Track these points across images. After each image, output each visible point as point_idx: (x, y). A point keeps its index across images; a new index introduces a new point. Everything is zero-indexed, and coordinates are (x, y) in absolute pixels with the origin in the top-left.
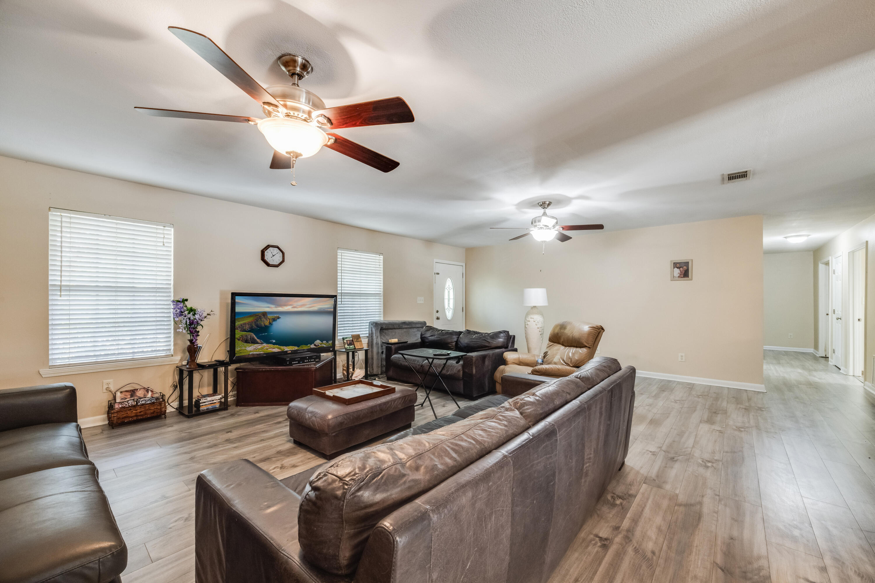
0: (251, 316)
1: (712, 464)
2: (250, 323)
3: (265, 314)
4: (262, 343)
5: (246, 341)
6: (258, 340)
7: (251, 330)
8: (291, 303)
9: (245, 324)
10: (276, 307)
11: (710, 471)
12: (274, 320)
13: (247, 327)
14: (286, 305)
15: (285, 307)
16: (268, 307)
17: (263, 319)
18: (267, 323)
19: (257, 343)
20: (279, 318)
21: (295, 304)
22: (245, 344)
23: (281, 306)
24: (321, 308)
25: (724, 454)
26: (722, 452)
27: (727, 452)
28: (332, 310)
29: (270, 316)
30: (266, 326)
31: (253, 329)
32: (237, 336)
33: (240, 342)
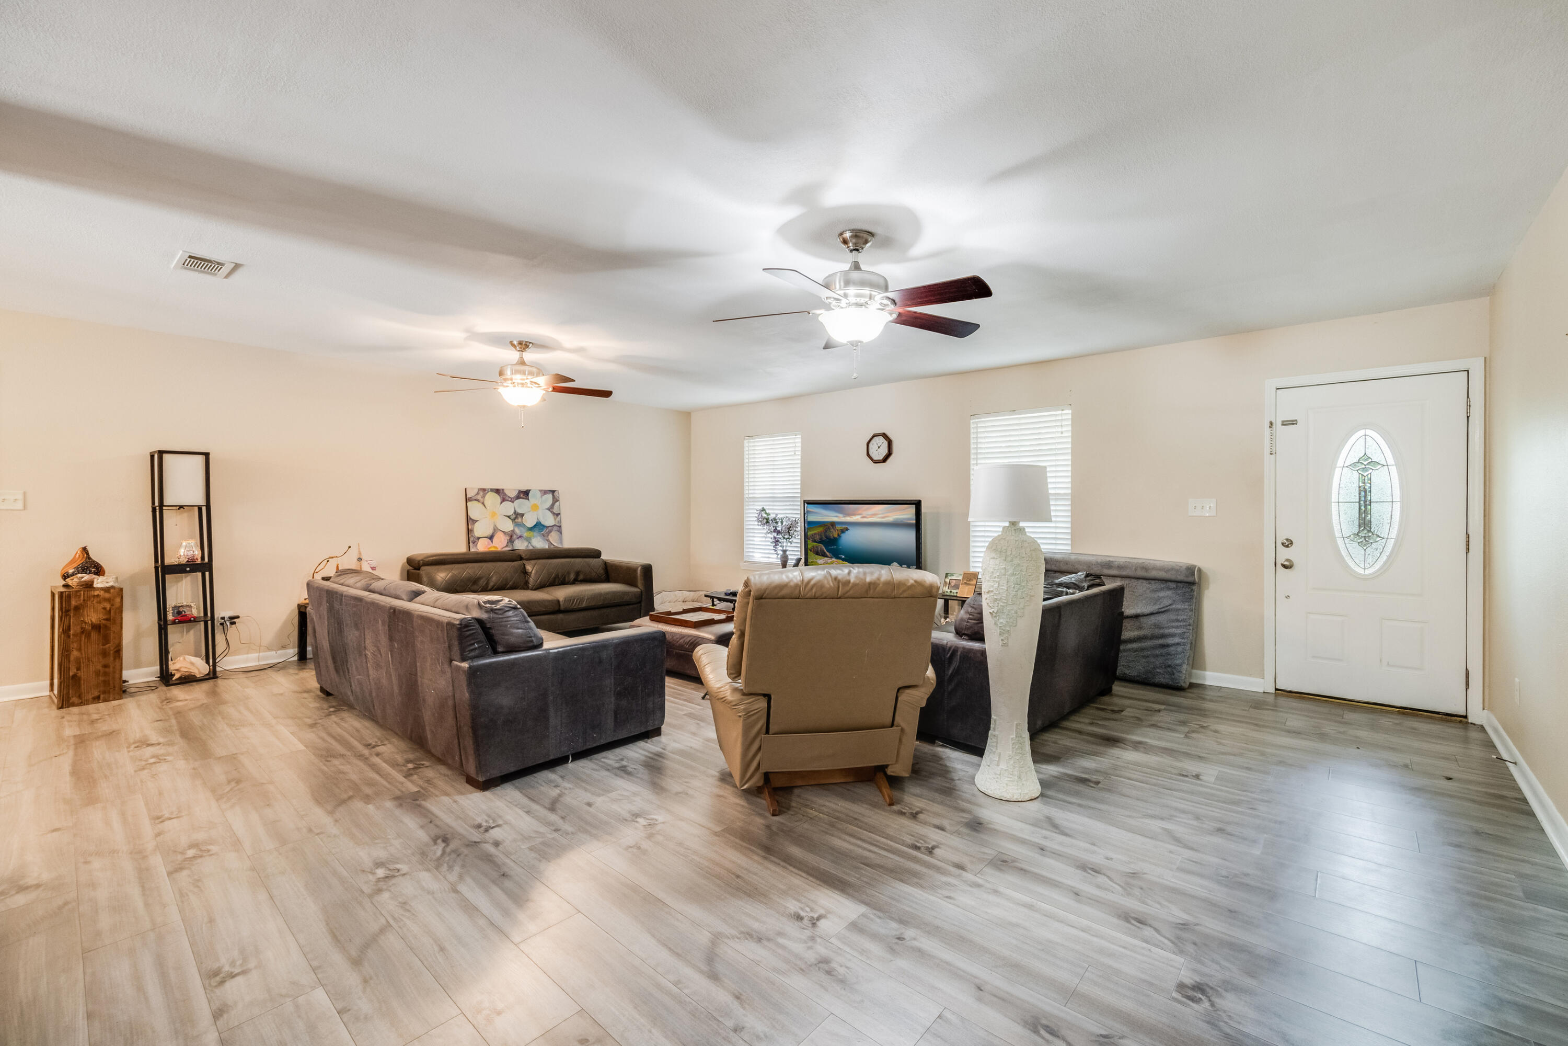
0: (820, 526)
1: (379, 876)
2: (820, 534)
3: (833, 524)
4: (831, 558)
5: (817, 553)
6: (828, 553)
7: (821, 542)
8: (860, 512)
9: (815, 534)
10: (844, 517)
11: (368, 863)
12: (843, 531)
13: (817, 538)
14: (855, 515)
15: (853, 517)
16: (837, 516)
17: (832, 530)
18: (836, 535)
19: (827, 557)
20: (847, 529)
21: (865, 514)
22: (817, 556)
23: (849, 515)
24: (897, 519)
25: (383, 921)
26: (392, 922)
27: (382, 931)
28: (914, 522)
29: (839, 527)
30: (834, 538)
31: (823, 541)
32: (809, 547)
33: (812, 553)
